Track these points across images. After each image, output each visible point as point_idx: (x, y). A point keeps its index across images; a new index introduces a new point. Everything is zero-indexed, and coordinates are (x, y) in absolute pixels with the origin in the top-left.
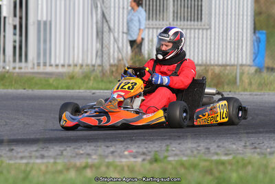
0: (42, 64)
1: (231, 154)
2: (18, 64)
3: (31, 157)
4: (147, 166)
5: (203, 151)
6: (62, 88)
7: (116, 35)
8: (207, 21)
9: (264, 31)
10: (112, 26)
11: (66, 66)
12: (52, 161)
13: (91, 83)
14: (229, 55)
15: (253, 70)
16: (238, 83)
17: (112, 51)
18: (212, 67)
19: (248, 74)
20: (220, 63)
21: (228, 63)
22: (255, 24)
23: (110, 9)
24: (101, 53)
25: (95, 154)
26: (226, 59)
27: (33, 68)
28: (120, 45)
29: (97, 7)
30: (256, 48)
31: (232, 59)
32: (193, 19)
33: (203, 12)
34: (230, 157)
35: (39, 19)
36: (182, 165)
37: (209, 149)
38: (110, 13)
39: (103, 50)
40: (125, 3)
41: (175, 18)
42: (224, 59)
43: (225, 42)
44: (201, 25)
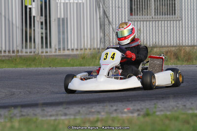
0: (62, 49)
2: (45, 50)
3: (57, 115)
4: (142, 119)
5: (181, 107)
6: (76, 66)
7: (114, 26)
8: (179, 15)
10: (111, 20)
11: (79, 50)
12: (72, 117)
13: (97, 62)
17: (111, 38)
18: (184, 48)
20: (190, 44)
23: (109, 8)
24: (103, 40)
25: (104, 112)
26: (194, 41)
27: (55, 52)
29: (100, 7)
32: (169, 13)
33: (176, 8)
35: (59, 17)
36: (167, 117)
37: (185, 106)
38: (109, 11)
39: (106, 38)
40: (120, 4)
41: (156, 13)
42: (193, 42)
43: (192, 29)
44: (175, 18)
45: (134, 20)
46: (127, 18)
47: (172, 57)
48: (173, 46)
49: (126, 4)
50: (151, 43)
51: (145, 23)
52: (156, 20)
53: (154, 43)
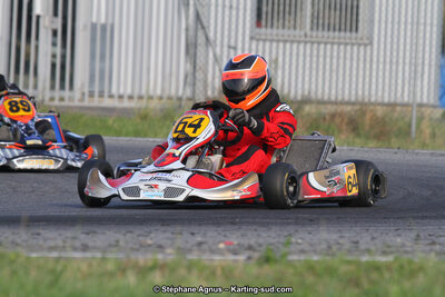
0: (96, 94)
1: (391, 253)
2: (57, 93)
3: (64, 248)
4: (254, 269)
5: (347, 245)
6: (127, 135)
7: (218, 50)
8: (365, 32)
10: (211, 35)
11: (136, 99)
14: (399, 88)
15: (438, 113)
16: (413, 135)
17: (210, 76)
18: (372, 107)
19: (431, 119)
20: (386, 100)
21: (399, 101)
22: (444, 39)
23: (210, 7)
24: (191, 79)
25: (172, 246)
26: (396, 94)
27: (82, 100)
29: (188, 4)
31: (406, 95)
32: (343, 27)
33: (360, 17)
34: (390, 258)
35: (94, 20)
36: (311, 268)
37: (357, 242)
38: (209, 14)
39: (197, 74)
41: (315, 25)
42: (393, 95)
43: (394, 67)
44: (356, 39)
45: (263, 37)
46: (247, 32)
47: (344, 127)
48: (348, 103)
49: (248, 1)
50: (300, 92)
51: (288, 45)
52: (314, 39)
53: (306, 93)
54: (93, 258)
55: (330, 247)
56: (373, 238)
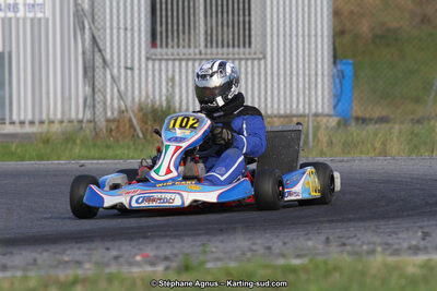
1: (305, 255)
5: (261, 251)
6: (31, 159)
7: (115, 71)
8: (258, 47)
9: (350, 61)
10: (108, 57)
11: (37, 123)
12: (19, 274)
13: (77, 150)
14: (295, 99)
15: (333, 122)
16: (311, 144)
17: (109, 97)
18: (269, 119)
19: (327, 128)
20: (282, 112)
21: (294, 112)
22: (334, 49)
23: (105, 30)
24: (91, 102)
25: (89, 261)
28: (122, 88)
29: (84, 28)
30: (338, 86)
31: (301, 106)
32: (236, 43)
33: (253, 33)
34: (304, 261)
36: (228, 273)
37: (269, 248)
38: (105, 38)
39: (96, 96)
40: (129, 22)
41: (209, 42)
42: (288, 106)
43: (288, 79)
44: (250, 54)
45: (159, 57)
46: (143, 52)
49: (143, 22)
51: (184, 63)
52: (208, 56)
54: (13, 277)
55: (244, 254)
56: (285, 244)
